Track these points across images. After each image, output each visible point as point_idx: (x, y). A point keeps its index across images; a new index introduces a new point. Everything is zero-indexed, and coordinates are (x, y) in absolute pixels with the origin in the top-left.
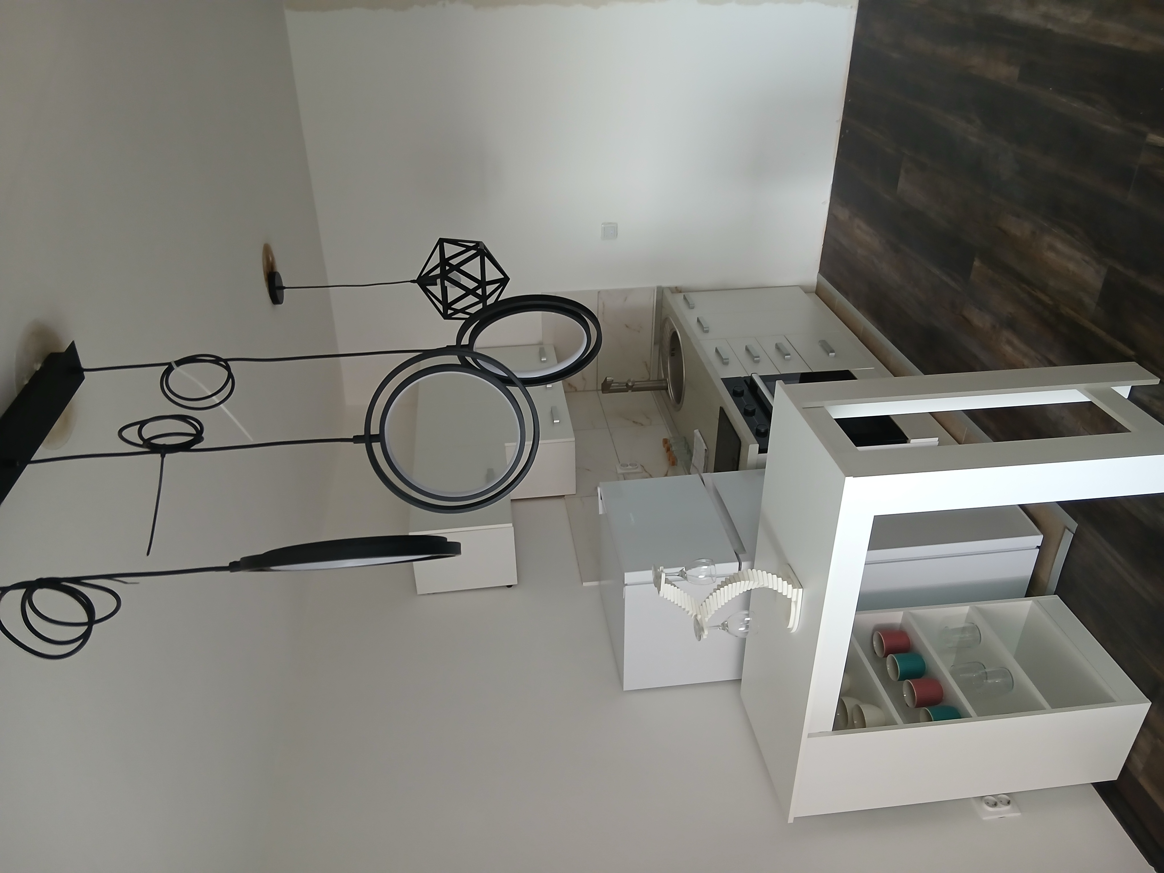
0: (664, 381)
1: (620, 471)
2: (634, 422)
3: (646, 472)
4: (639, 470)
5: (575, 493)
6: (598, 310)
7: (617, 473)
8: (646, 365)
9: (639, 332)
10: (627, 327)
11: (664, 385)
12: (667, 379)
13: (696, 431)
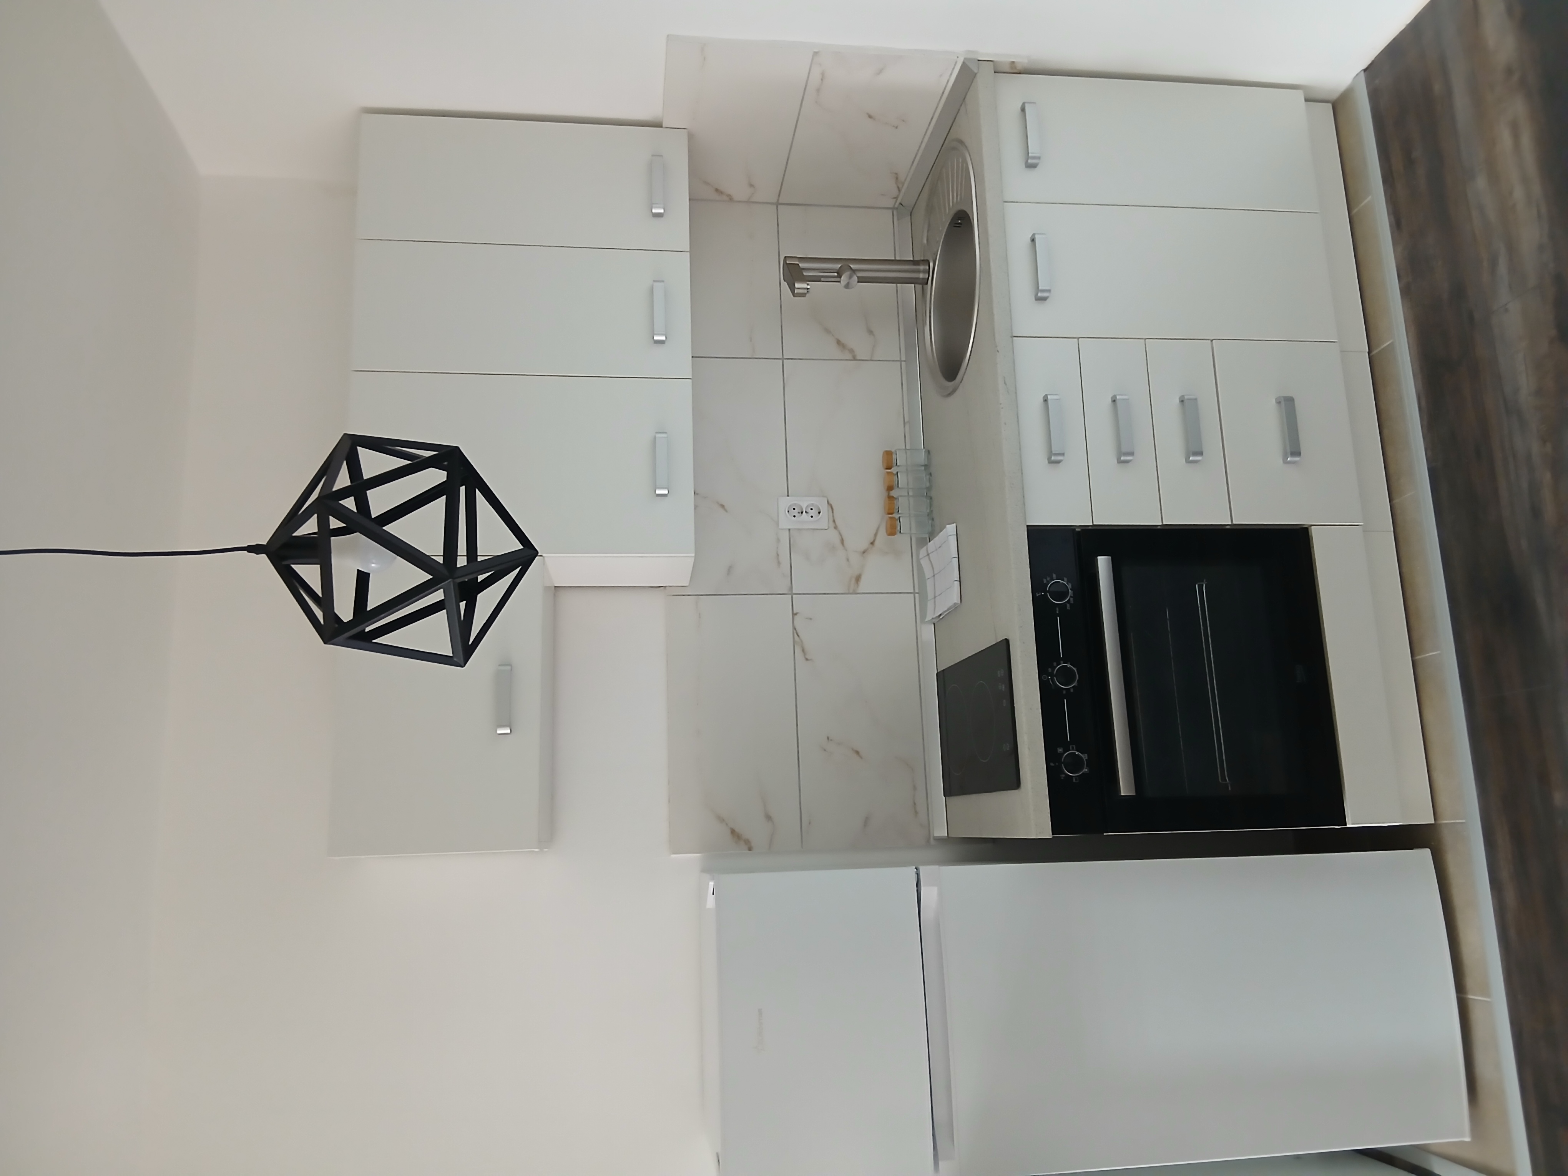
0: (922, 267)
1: (786, 522)
2: (839, 342)
3: (836, 528)
4: (823, 521)
5: (687, 585)
6: (808, 77)
7: (777, 524)
8: (897, 178)
9: (897, 128)
10: (870, 117)
11: (921, 276)
12: (931, 264)
13: (951, 528)
